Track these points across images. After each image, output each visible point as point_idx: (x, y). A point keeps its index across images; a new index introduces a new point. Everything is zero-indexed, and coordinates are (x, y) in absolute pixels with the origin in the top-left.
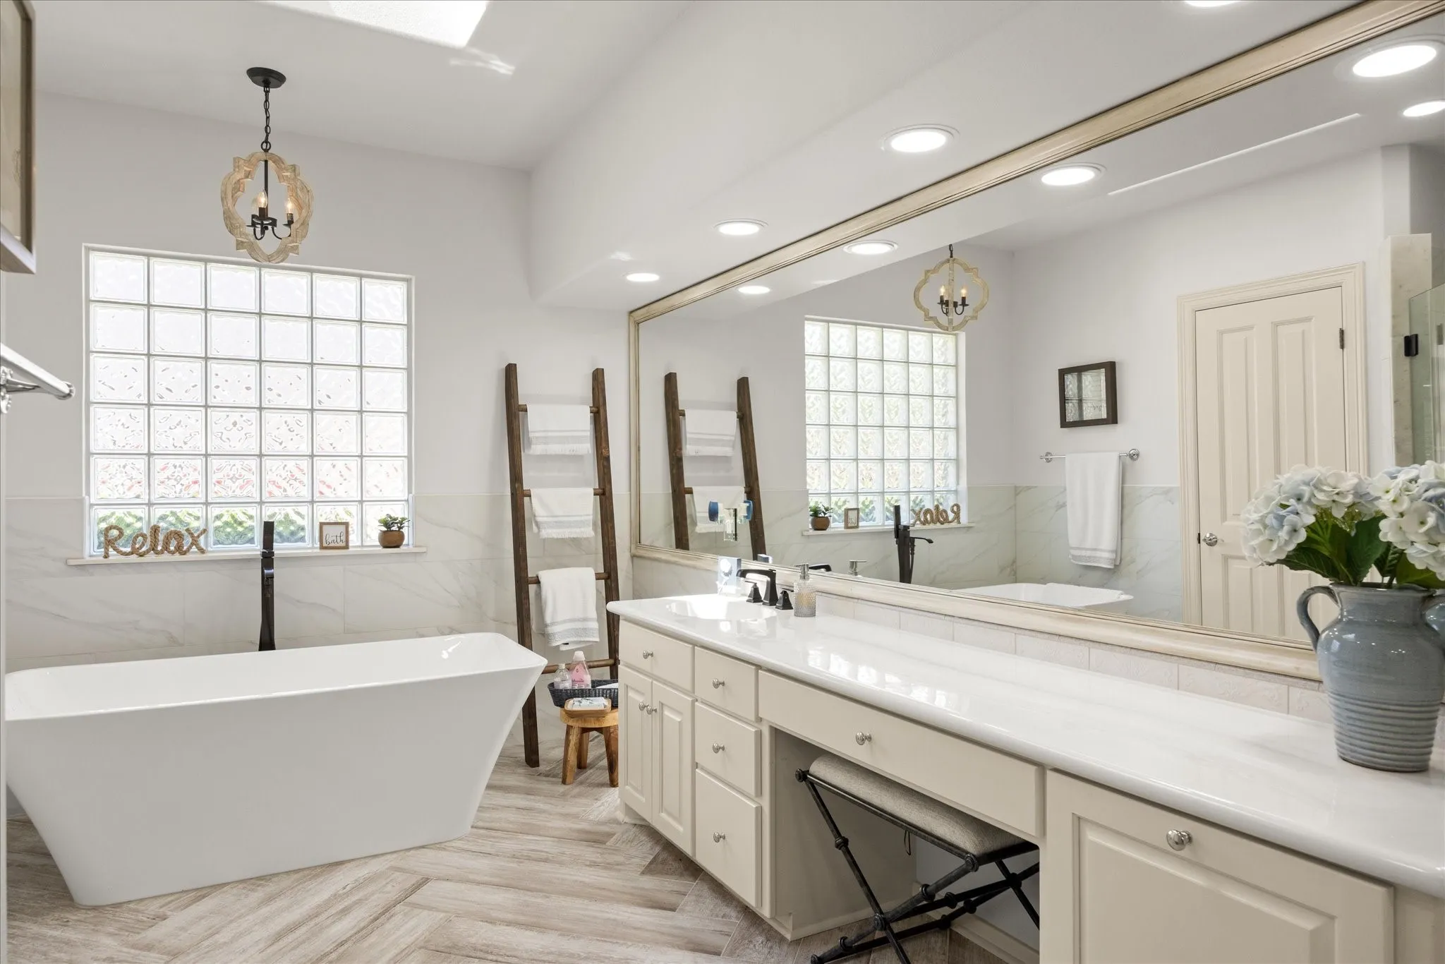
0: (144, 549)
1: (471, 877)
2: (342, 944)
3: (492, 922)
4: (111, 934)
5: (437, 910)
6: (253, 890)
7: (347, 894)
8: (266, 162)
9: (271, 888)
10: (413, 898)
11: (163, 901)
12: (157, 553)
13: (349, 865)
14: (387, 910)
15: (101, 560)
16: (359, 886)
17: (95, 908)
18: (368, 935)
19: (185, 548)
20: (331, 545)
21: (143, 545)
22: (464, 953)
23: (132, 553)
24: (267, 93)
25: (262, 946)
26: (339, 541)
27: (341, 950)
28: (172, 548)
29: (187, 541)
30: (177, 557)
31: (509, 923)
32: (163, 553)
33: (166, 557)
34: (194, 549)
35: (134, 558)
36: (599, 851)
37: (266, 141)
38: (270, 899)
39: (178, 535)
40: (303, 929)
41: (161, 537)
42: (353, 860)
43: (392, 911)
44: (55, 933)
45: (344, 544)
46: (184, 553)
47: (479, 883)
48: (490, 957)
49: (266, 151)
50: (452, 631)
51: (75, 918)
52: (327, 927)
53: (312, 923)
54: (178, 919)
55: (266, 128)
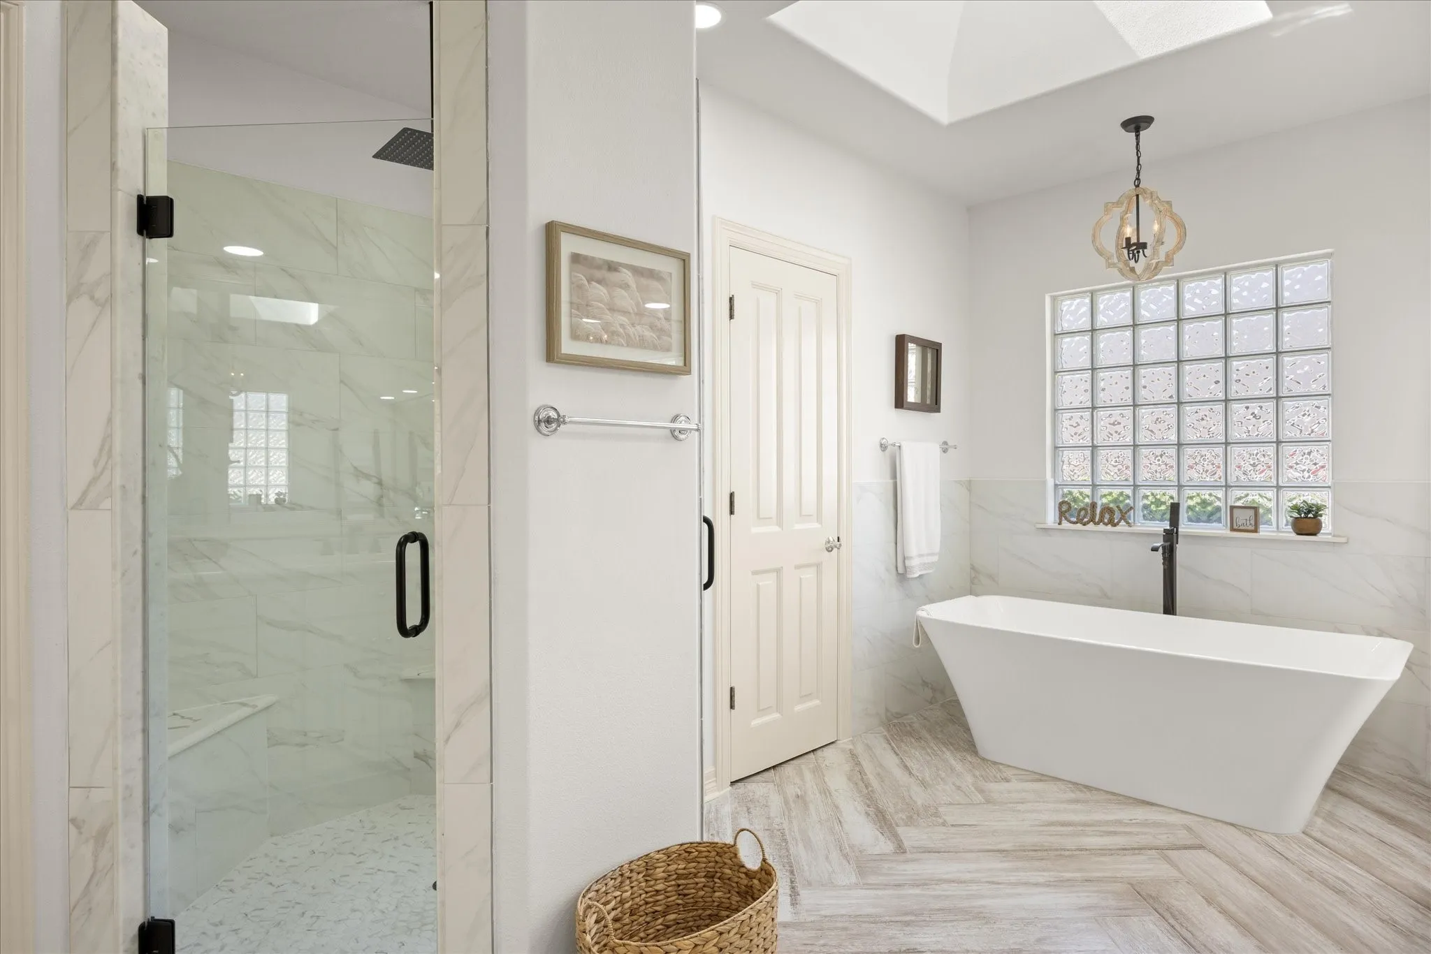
0: (1086, 520)
1: (1244, 866)
2: (1081, 850)
3: (1209, 901)
4: (974, 776)
5: (1178, 869)
6: (1072, 791)
7: (1127, 825)
8: (1137, 196)
9: (1088, 795)
10: (1170, 853)
11: (1016, 772)
12: (1096, 524)
13: (1154, 808)
14: (1140, 849)
15: (1056, 526)
16: (1145, 824)
17: (983, 759)
18: (1105, 855)
19: (1116, 521)
20: (1241, 528)
21: (1085, 517)
22: (1156, 906)
23: (1077, 523)
24: (1137, 136)
25: (1037, 823)
26: (1248, 524)
27: (1078, 852)
28: (1106, 521)
29: (1117, 516)
30: (1109, 528)
31: (1224, 911)
32: (1098, 524)
33: (1101, 527)
34: (1123, 523)
35: (1079, 526)
36: (1420, 916)
37: (1138, 179)
38: (1077, 801)
39: (1111, 511)
40: (1070, 828)
41: (1098, 511)
42: (1162, 806)
43: (1142, 851)
44: (953, 762)
45: (1253, 528)
46: (1115, 525)
47: (1242, 872)
48: (1172, 921)
49: (1137, 186)
50: (1381, 633)
51: (970, 760)
52: (1088, 836)
53: (1080, 828)
54: (1015, 785)
55: (1138, 167)
